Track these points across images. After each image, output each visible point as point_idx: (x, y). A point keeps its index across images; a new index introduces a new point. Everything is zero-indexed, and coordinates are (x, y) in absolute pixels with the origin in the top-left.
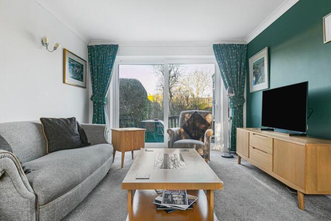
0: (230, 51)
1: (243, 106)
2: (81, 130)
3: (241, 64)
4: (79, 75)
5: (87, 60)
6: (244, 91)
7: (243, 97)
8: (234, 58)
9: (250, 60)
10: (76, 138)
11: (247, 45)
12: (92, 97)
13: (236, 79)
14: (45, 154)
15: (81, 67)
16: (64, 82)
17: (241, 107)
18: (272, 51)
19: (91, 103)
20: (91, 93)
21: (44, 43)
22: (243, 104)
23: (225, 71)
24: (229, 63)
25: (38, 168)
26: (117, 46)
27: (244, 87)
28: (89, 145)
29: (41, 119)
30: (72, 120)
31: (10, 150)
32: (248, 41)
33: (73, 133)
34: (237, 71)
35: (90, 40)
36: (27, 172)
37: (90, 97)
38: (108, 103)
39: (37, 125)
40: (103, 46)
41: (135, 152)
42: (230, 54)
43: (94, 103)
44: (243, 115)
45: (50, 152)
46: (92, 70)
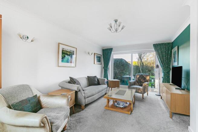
0: (162, 46)
1: (170, 72)
2: (98, 80)
3: (168, 52)
4: (99, 60)
5: (102, 55)
6: (170, 65)
7: (170, 68)
8: (164, 49)
9: (173, 50)
10: (96, 83)
11: (172, 43)
12: (104, 67)
13: (165, 59)
14: (88, 86)
15: (100, 57)
16: (94, 64)
17: (168, 73)
18: (179, 48)
19: (103, 69)
20: (103, 66)
21: (89, 53)
22: (170, 71)
23: (159, 56)
24: (162, 52)
25: (86, 90)
26: (112, 49)
27: (170, 63)
28: (100, 85)
29: (87, 76)
30: (95, 77)
31: (81, 86)
32: (173, 41)
33: (95, 81)
34: (166, 55)
35: (103, 48)
36: (83, 91)
37: (103, 67)
38: (109, 69)
39: (86, 78)
40: (107, 49)
41: (112, 88)
42: (162, 48)
43: (104, 69)
44: (170, 76)
45: (89, 86)
46: (104, 58)
